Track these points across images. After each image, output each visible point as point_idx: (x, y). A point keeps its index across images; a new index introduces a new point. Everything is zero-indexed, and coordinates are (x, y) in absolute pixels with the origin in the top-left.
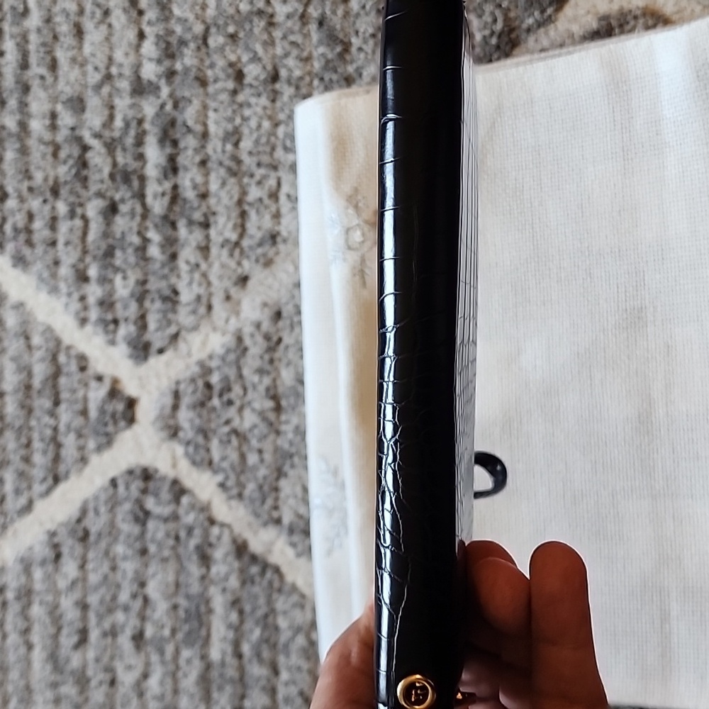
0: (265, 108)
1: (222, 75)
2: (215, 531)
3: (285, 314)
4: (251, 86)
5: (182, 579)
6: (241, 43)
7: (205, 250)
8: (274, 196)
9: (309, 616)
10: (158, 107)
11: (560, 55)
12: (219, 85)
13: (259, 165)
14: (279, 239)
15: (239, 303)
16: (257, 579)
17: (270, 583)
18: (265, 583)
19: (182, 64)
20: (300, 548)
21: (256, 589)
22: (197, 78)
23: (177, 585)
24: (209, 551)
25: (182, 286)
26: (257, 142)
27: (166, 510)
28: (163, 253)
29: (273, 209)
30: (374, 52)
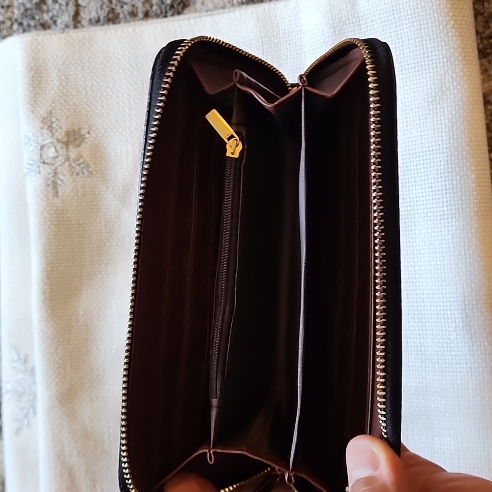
30: (67, 4)
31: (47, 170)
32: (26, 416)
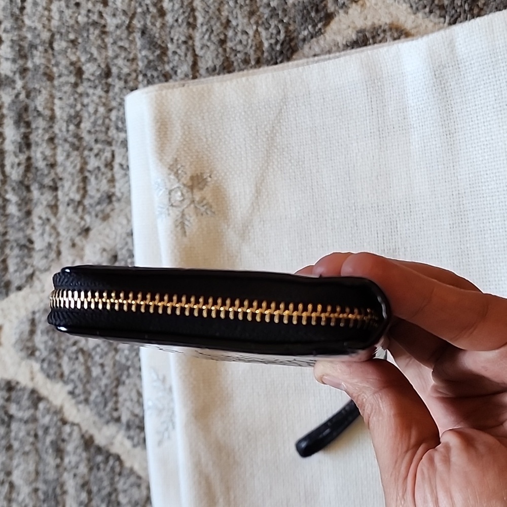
0: (100, 97)
1: (65, 72)
2: (67, 429)
3: (120, 257)
4: (89, 80)
5: (41, 468)
6: (79, 47)
7: (54, 208)
8: (109, 165)
9: (144, 493)
10: (14, 96)
11: (329, 59)
12: (63, 79)
13: (96, 141)
14: (114, 199)
15: (82, 249)
16: (102, 466)
17: (113, 469)
18: (108, 469)
19: (33, 62)
20: (136, 440)
21: (101, 474)
22: (45, 74)
23: (37, 473)
24: (62, 445)
25: (35, 236)
26: (94, 124)
27: (27, 414)
28: (20, 210)
29: (109, 175)
30: (186, 55)
31: (176, 212)
32: (167, 429)
